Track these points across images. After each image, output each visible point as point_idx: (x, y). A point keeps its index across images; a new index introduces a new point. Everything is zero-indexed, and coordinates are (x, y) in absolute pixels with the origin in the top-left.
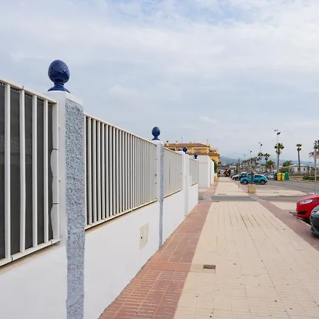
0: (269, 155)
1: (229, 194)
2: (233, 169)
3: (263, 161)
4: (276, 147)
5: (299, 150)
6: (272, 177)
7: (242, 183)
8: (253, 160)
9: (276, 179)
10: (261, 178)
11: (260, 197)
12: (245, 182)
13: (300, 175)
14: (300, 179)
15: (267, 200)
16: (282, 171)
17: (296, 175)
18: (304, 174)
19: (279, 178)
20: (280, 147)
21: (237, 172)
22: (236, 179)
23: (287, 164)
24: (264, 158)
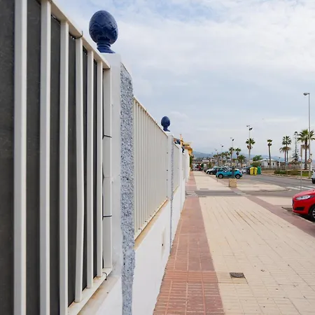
0: (240, 150)
1: (211, 189)
2: (206, 163)
3: (234, 155)
4: (247, 142)
5: (269, 145)
6: (245, 171)
7: (218, 177)
8: (224, 154)
9: (249, 173)
10: (236, 173)
11: (243, 192)
12: (221, 176)
13: (270, 169)
14: (272, 173)
15: (253, 195)
16: (254, 165)
17: (267, 169)
18: (274, 169)
19: (252, 172)
20: (251, 142)
21: (210, 166)
22: (210, 173)
23: (258, 158)
24: (235, 152)
